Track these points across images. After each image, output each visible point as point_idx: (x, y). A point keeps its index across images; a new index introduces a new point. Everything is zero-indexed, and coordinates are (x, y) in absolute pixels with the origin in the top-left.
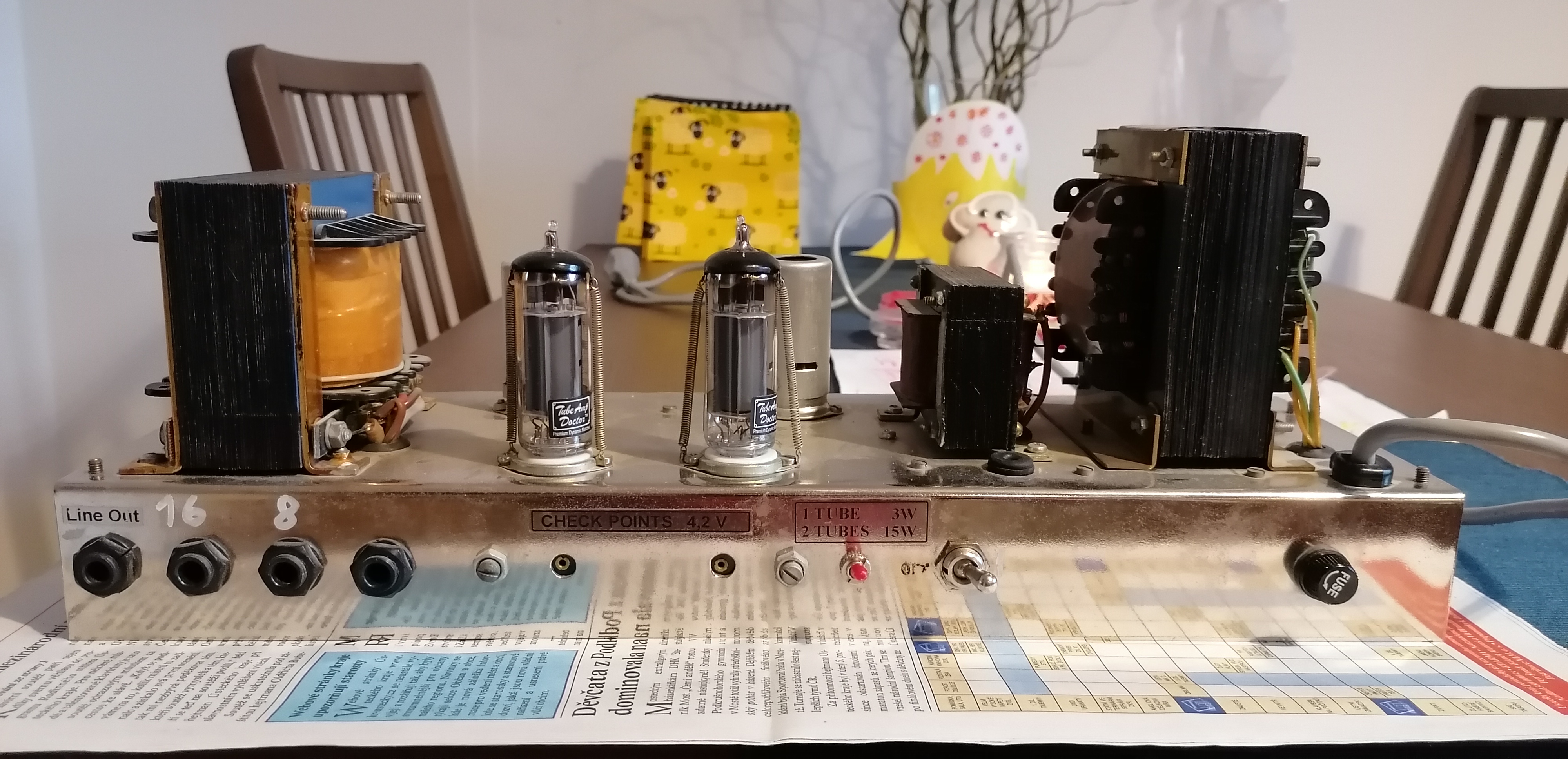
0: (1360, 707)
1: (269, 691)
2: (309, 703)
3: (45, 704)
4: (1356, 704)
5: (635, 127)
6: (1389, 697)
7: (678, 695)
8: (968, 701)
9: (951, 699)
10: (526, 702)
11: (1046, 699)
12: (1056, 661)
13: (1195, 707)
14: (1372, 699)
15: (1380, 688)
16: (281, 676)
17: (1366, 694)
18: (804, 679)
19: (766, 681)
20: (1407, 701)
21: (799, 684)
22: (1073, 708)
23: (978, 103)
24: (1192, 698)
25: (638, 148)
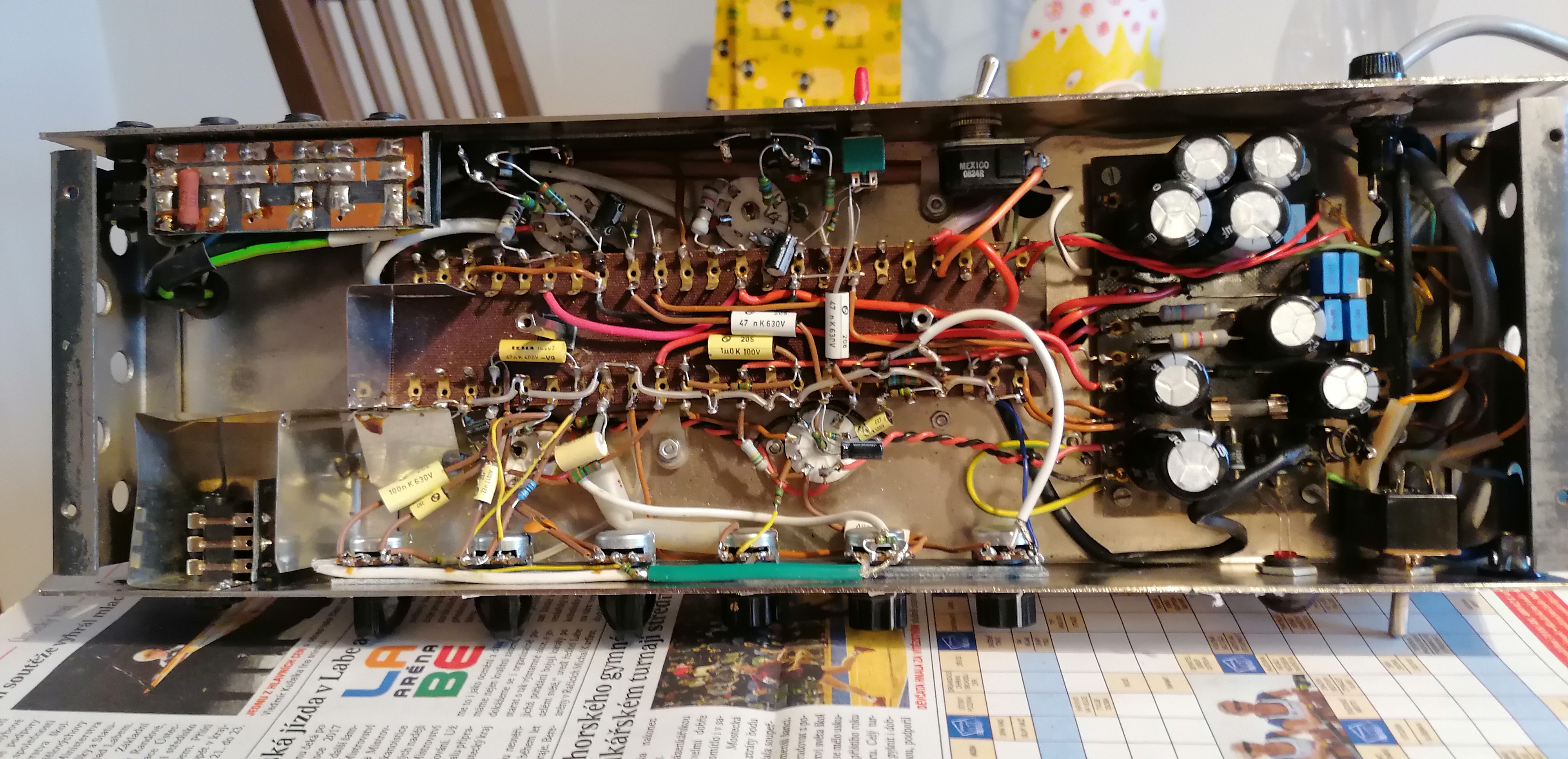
5: (719, 10)
25: (723, 34)
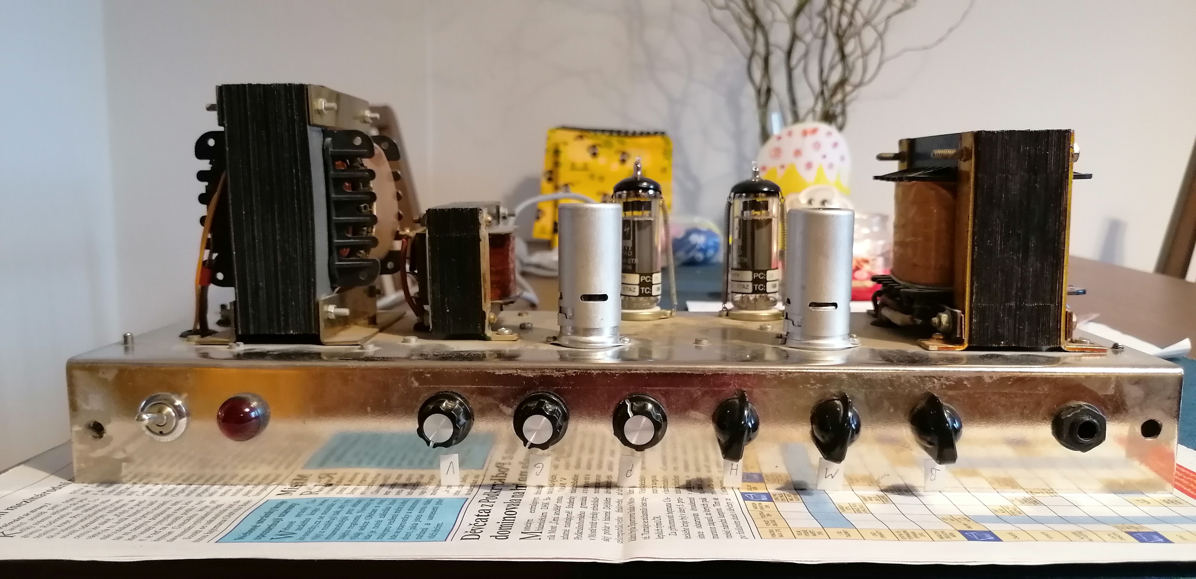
0: (1116, 537)
1: (220, 524)
2: (251, 531)
3: (44, 530)
4: (1113, 535)
5: (547, 150)
6: (1140, 531)
7: (547, 527)
8: (786, 533)
9: (771, 531)
10: (424, 531)
11: (851, 531)
12: (859, 507)
13: (976, 538)
14: (1125, 532)
15: (1132, 525)
16: (231, 514)
17: (1121, 529)
18: (650, 517)
19: (619, 520)
20: (1156, 533)
21: (646, 521)
22: (875, 537)
23: (810, 124)
24: (974, 531)
25: (550, 166)
